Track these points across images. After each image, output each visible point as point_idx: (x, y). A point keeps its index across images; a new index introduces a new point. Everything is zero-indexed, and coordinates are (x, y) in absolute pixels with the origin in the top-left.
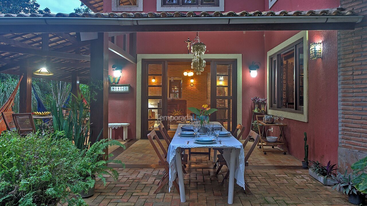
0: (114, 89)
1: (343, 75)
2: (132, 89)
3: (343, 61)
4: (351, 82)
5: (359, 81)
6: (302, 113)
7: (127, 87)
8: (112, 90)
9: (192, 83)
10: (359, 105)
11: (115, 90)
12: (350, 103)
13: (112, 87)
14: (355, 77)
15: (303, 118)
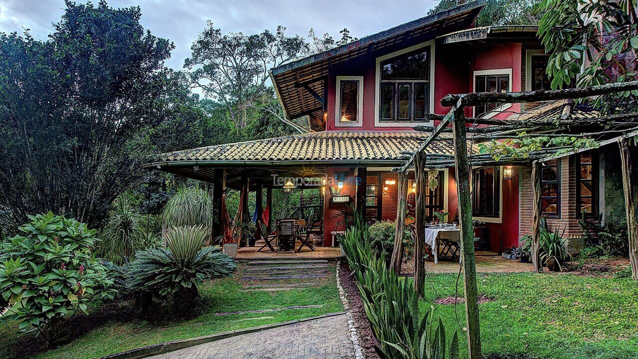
0: (335, 199)
1: (522, 191)
2: (351, 200)
3: (522, 183)
4: (526, 195)
5: (529, 195)
6: (499, 217)
7: (348, 198)
8: (334, 200)
9: (386, 191)
10: (529, 210)
11: (336, 201)
12: (525, 208)
13: (334, 198)
14: (528, 193)
15: (498, 220)
